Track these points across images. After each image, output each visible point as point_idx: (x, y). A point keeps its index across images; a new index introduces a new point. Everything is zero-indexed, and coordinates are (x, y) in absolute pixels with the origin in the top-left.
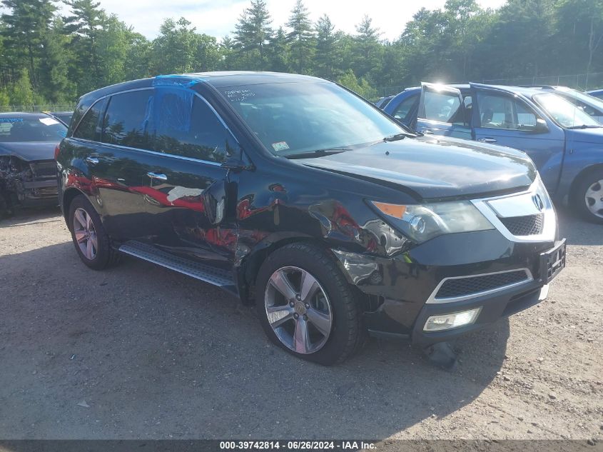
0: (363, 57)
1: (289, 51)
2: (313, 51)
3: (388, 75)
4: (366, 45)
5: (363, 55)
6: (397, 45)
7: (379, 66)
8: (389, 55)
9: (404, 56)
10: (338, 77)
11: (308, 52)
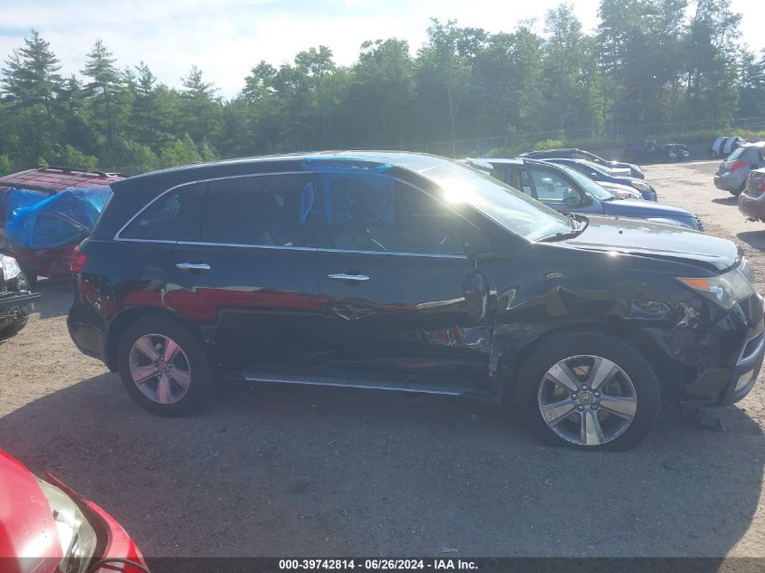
0: (194, 118)
1: (89, 108)
2: (127, 109)
3: (231, 141)
4: (198, 103)
5: (195, 114)
6: (237, 103)
7: (218, 130)
8: (230, 115)
9: (249, 117)
10: (168, 142)
11: (119, 111)
